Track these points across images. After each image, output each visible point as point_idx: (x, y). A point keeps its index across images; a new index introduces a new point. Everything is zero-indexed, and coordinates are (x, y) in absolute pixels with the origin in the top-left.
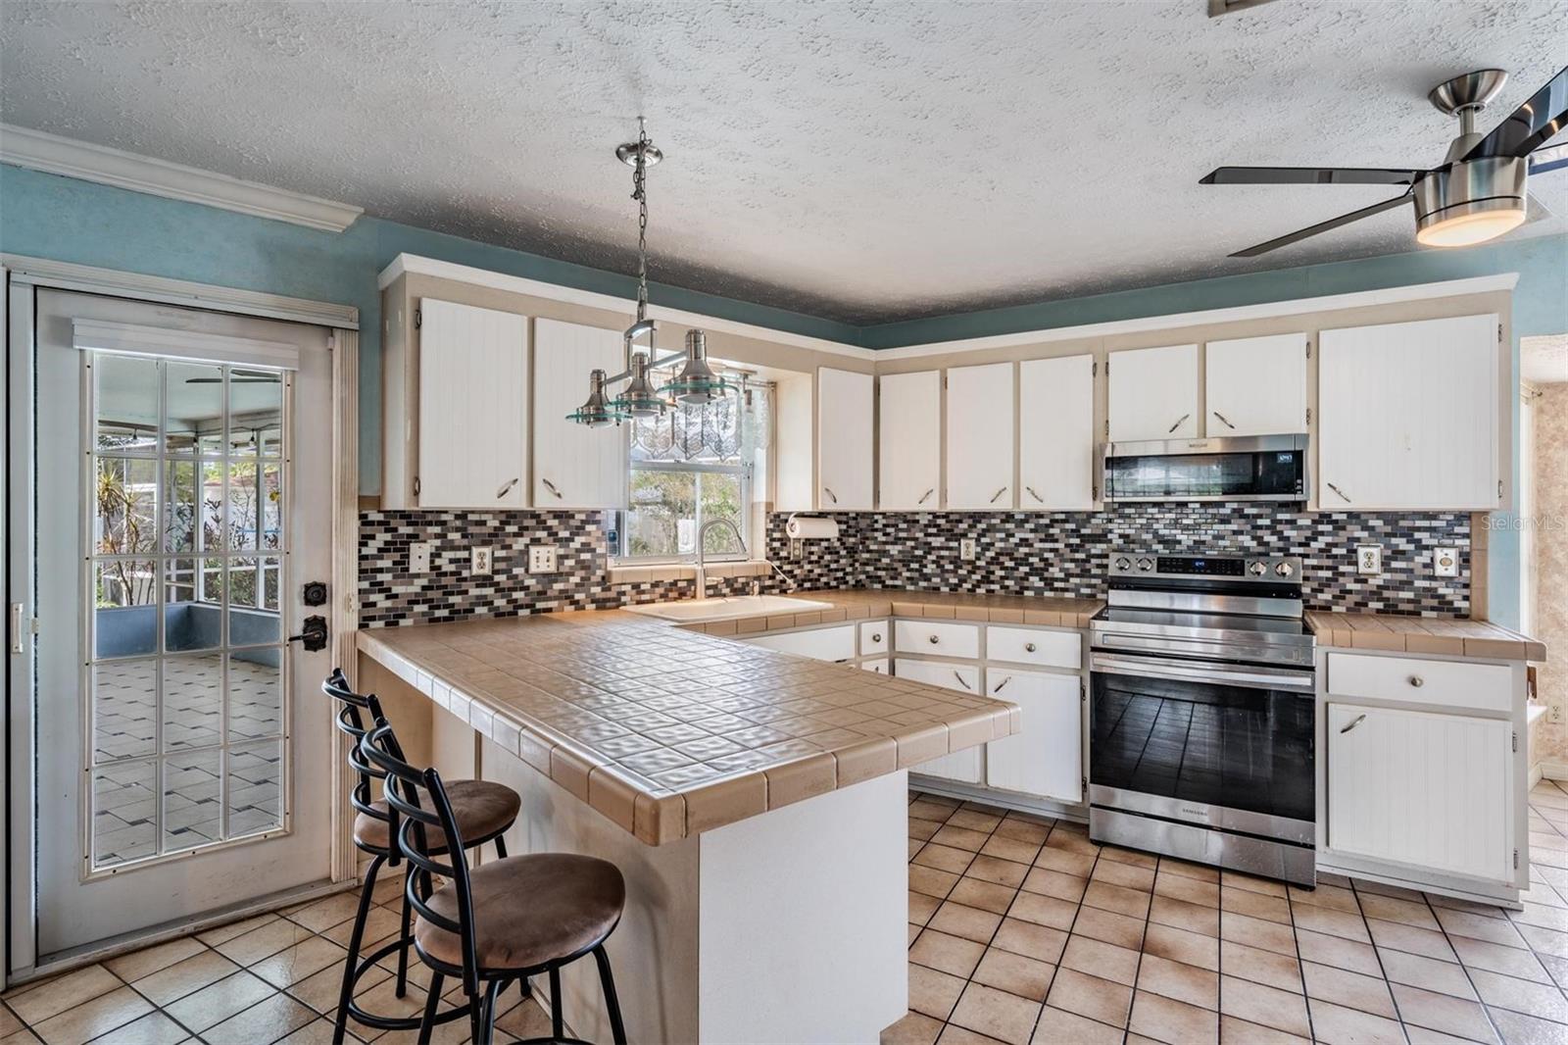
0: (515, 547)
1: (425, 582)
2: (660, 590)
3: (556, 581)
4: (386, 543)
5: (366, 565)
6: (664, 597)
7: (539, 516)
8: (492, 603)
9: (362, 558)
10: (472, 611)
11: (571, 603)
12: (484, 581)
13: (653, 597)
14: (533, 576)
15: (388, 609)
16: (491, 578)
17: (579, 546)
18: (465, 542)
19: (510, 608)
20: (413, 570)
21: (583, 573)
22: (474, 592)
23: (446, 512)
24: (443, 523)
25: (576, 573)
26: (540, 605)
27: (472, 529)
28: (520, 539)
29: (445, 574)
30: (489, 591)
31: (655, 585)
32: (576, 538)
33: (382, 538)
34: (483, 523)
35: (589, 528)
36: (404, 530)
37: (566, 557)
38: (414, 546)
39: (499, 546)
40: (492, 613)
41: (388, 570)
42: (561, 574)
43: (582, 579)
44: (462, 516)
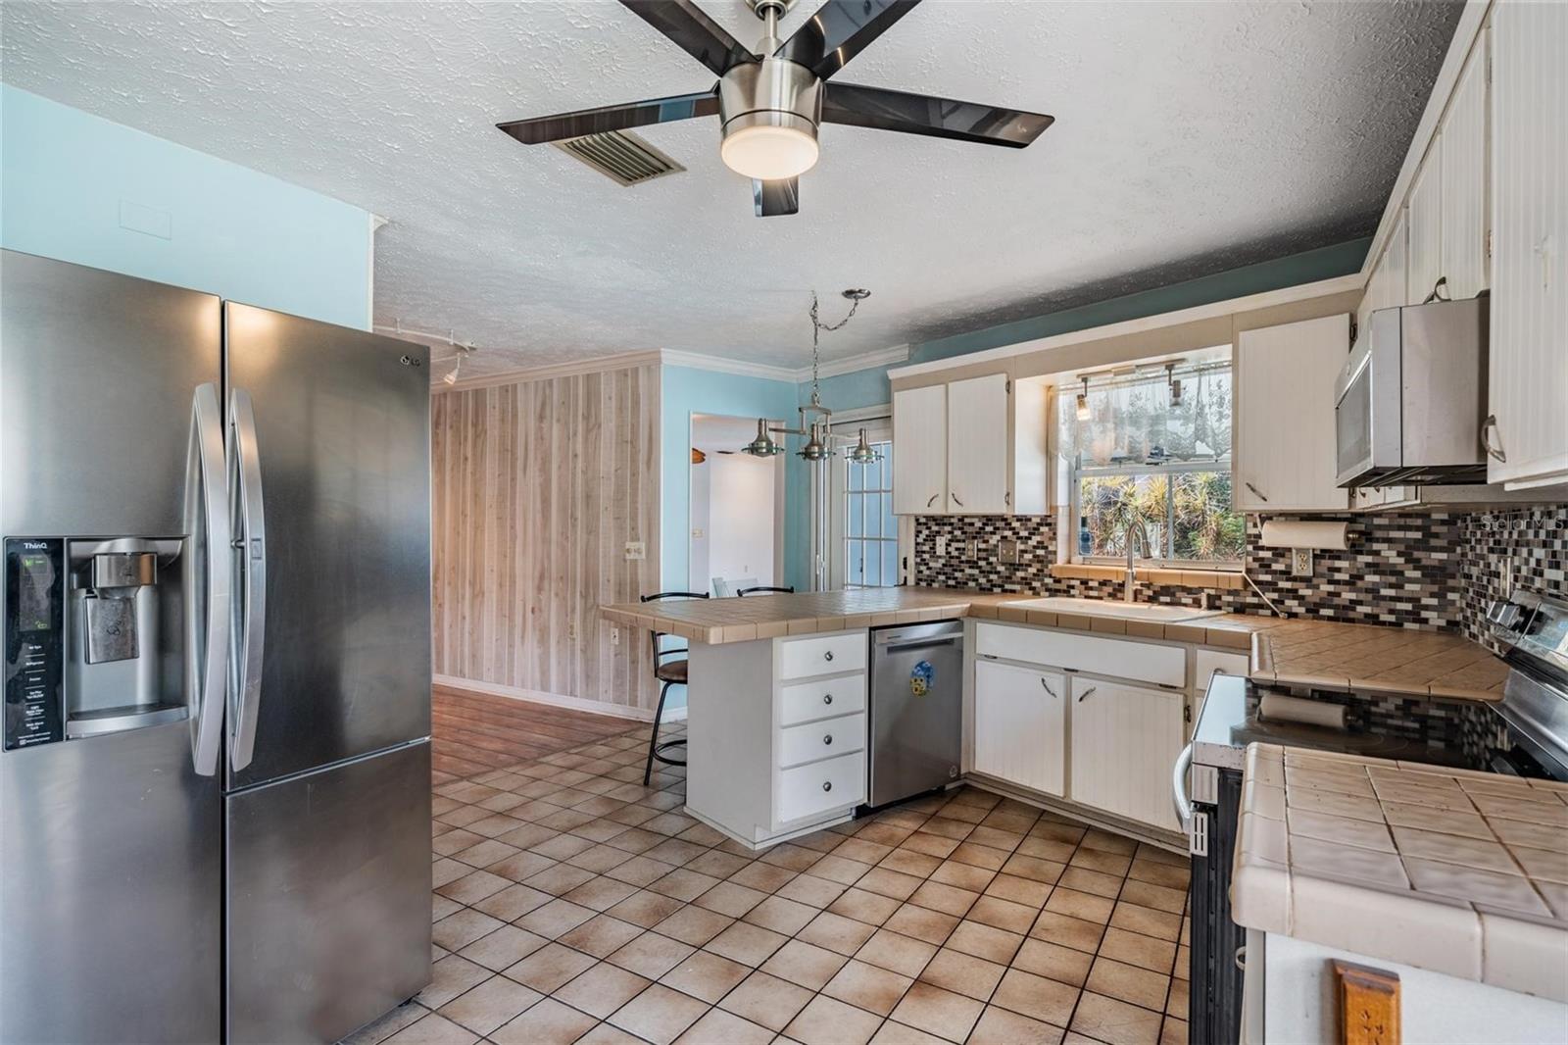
0: (991, 542)
1: (943, 561)
2: (1110, 589)
3: (1018, 570)
4: (927, 536)
5: (919, 549)
6: (1113, 596)
7: (1006, 520)
8: (977, 580)
9: (917, 544)
10: (967, 584)
11: (1030, 589)
12: (973, 564)
13: (1101, 594)
14: (1003, 564)
15: (928, 576)
16: (977, 563)
17: (1035, 544)
18: (963, 537)
19: (988, 586)
20: (938, 553)
21: (1039, 566)
22: (968, 571)
23: (953, 517)
24: (951, 524)
25: (1033, 565)
26: (1007, 587)
27: (966, 529)
28: (994, 536)
29: (952, 557)
30: (976, 572)
31: (1103, 583)
32: (1033, 537)
33: (926, 532)
34: (972, 524)
35: (1044, 529)
36: (935, 528)
37: (1025, 551)
38: (937, 538)
39: (981, 540)
40: (978, 588)
41: (928, 552)
42: (1022, 565)
43: (1038, 570)
44: (961, 520)
